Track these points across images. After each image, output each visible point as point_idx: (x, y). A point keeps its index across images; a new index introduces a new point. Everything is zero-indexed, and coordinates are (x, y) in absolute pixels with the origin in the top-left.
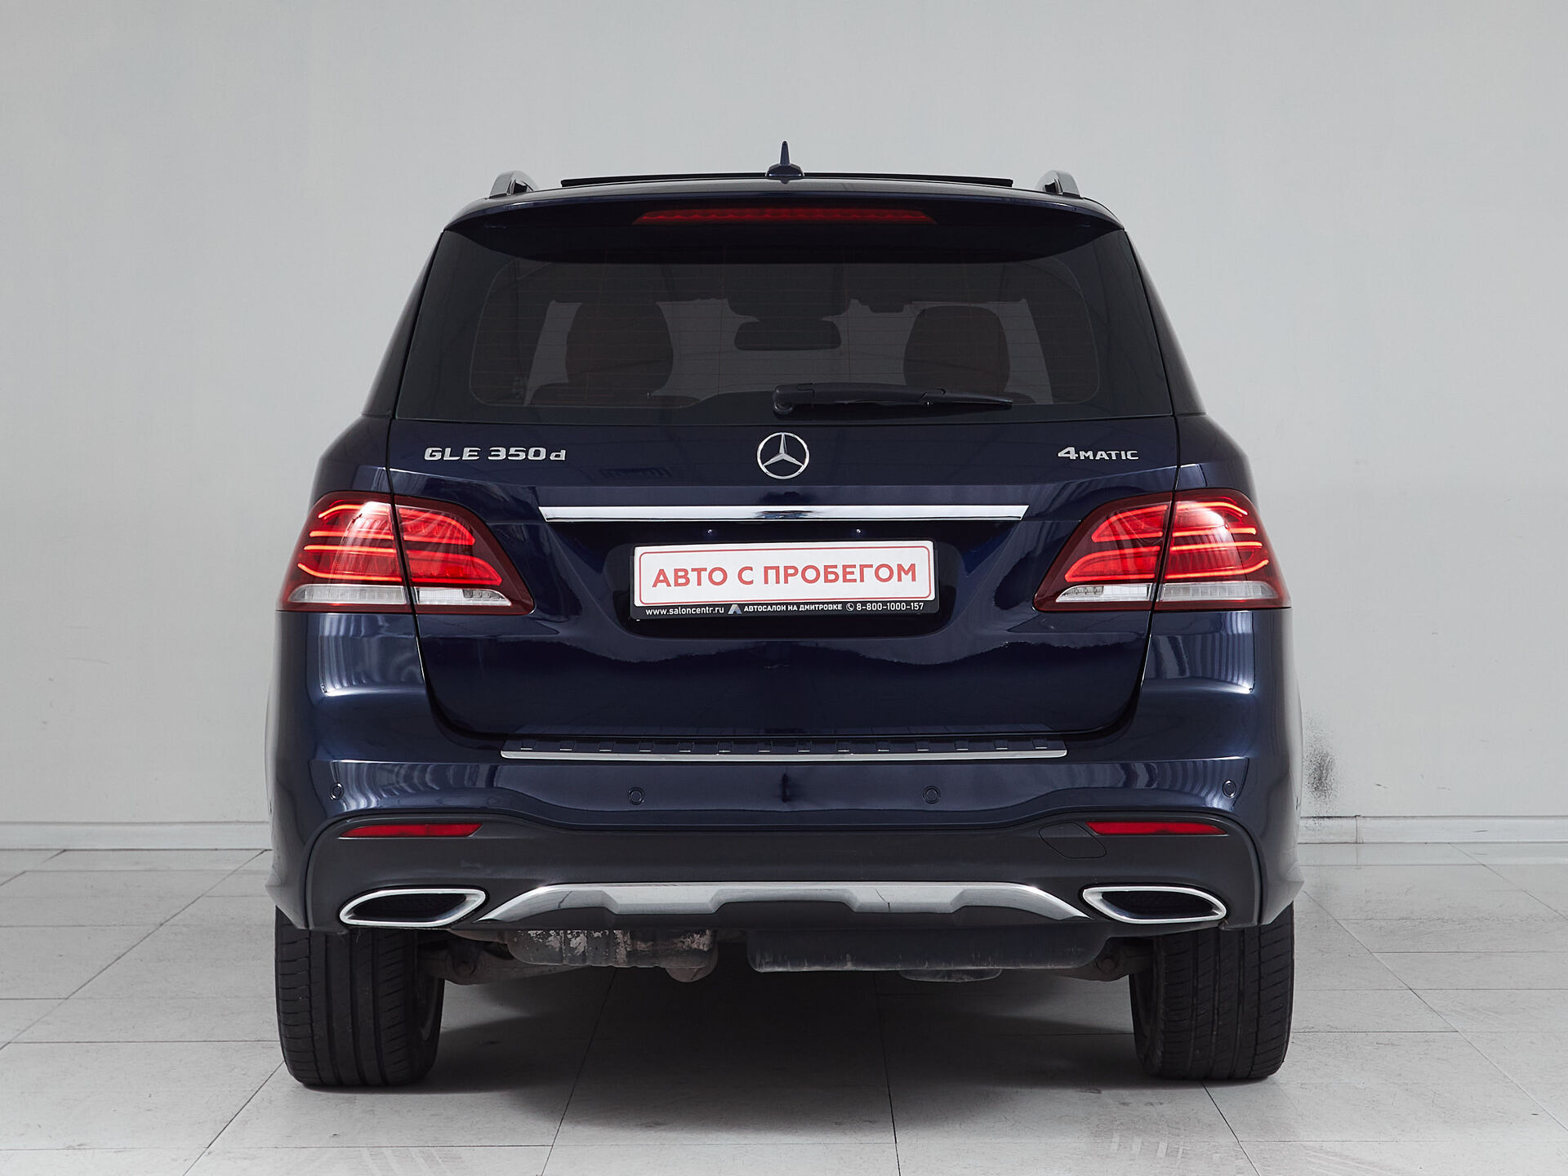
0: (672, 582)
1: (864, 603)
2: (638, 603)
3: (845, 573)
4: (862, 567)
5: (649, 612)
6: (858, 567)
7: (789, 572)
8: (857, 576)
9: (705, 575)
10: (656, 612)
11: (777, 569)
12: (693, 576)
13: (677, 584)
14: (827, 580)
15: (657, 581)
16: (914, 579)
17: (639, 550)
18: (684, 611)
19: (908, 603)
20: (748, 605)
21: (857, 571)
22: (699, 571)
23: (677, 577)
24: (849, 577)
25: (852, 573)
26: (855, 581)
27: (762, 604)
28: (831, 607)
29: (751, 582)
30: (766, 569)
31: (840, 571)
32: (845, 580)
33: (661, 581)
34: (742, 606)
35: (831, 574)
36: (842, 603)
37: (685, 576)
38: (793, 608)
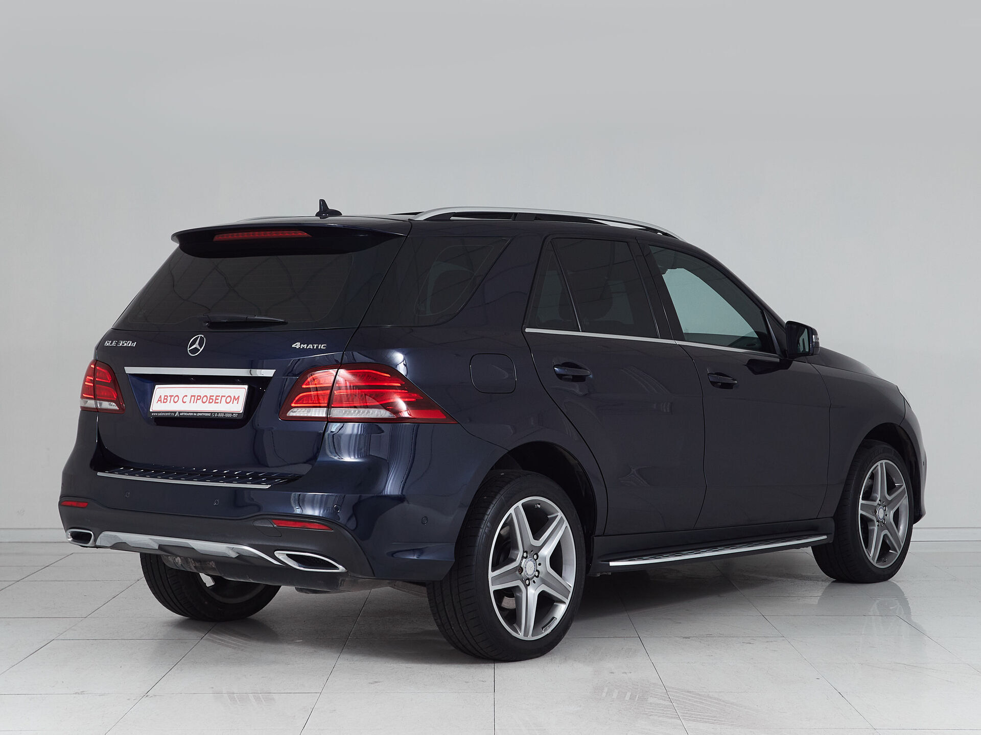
0: (162, 402)
1: (218, 413)
2: (150, 410)
3: (216, 399)
5: (153, 414)
6: (221, 397)
7: (199, 398)
8: (219, 401)
9: (173, 398)
10: (155, 414)
11: (195, 396)
12: (169, 399)
13: (164, 402)
14: (209, 402)
15: (159, 400)
16: (237, 403)
17: (156, 387)
18: (162, 414)
19: (232, 413)
20: (182, 412)
21: (220, 398)
22: (171, 396)
23: (164, 399)
24: (217, 401)
25: (218, 399)
26: (218, 403)
27: (186, 412)
28: (208, 415)
29: (185, 402)
30: (192, 396)
31: (214, 398)
32: (215, 403)
34: (179, 413)
35: (211, 399)
36: (211, 413)
37: (166, 399)
38: (195, 414)
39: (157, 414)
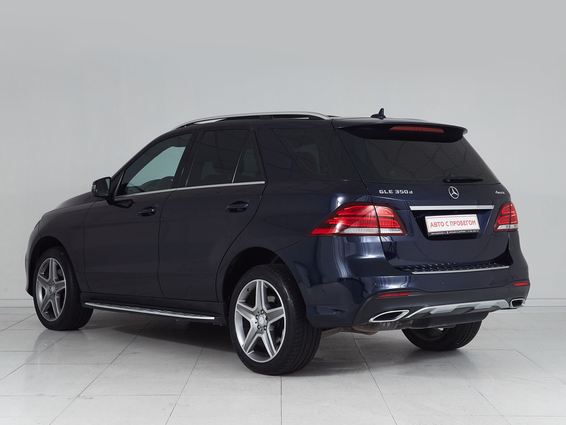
0: (434, 226)
1: (469, 230)
2: (429, 232)
4: (466, 221)
5: (432, 234)
7: (455, 223)
9: (440, 224)
10: (433, 234)
11: (452, 222)
12: (438, 224)
13: (435, 226)
14: (461, 225)
15: (431, 226)
16: (476, 224)
17: (426, 217)
18: (439, 233)
19: (476, 230)
20: (450, 231)
22: (439, 223)
23: (435, 225)
24: (465, 224)
26: (466, 225)
27: (452, 231)
28: (464, 232)
30: (450, 222)
31: (463, 222)
33: (432, 226)
34: (449, 232)
35: (462, 223)
36: (466, 231)
37: (436, 224)
38: (457, 232)
39: (435, 234)
